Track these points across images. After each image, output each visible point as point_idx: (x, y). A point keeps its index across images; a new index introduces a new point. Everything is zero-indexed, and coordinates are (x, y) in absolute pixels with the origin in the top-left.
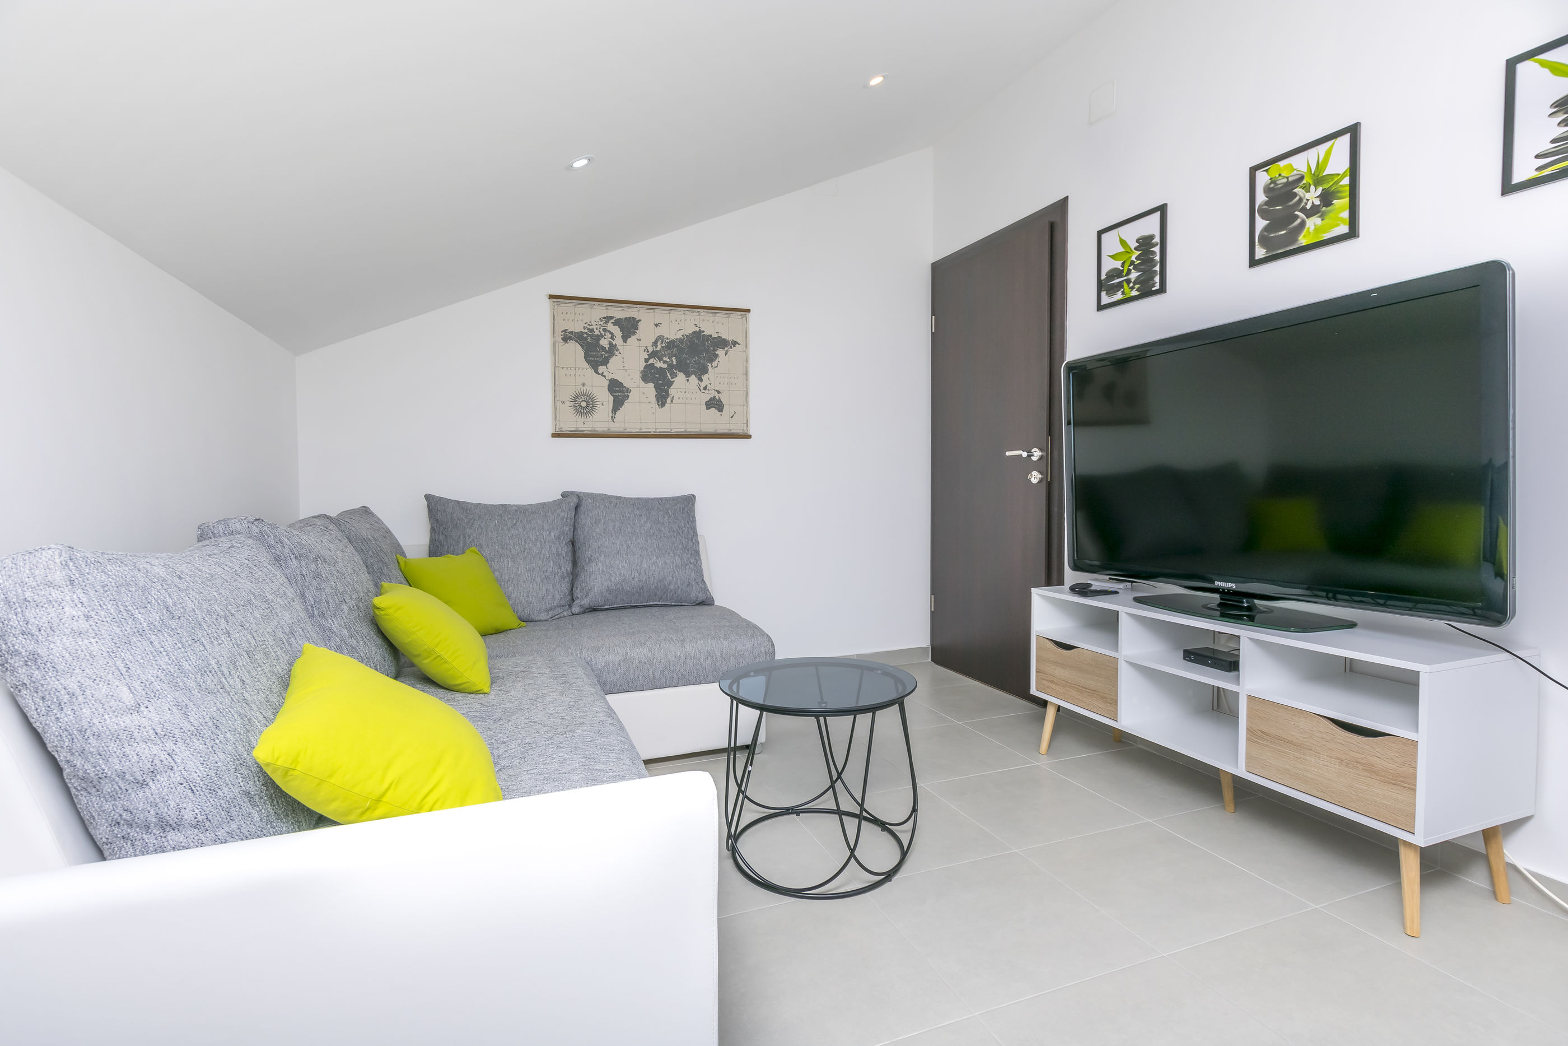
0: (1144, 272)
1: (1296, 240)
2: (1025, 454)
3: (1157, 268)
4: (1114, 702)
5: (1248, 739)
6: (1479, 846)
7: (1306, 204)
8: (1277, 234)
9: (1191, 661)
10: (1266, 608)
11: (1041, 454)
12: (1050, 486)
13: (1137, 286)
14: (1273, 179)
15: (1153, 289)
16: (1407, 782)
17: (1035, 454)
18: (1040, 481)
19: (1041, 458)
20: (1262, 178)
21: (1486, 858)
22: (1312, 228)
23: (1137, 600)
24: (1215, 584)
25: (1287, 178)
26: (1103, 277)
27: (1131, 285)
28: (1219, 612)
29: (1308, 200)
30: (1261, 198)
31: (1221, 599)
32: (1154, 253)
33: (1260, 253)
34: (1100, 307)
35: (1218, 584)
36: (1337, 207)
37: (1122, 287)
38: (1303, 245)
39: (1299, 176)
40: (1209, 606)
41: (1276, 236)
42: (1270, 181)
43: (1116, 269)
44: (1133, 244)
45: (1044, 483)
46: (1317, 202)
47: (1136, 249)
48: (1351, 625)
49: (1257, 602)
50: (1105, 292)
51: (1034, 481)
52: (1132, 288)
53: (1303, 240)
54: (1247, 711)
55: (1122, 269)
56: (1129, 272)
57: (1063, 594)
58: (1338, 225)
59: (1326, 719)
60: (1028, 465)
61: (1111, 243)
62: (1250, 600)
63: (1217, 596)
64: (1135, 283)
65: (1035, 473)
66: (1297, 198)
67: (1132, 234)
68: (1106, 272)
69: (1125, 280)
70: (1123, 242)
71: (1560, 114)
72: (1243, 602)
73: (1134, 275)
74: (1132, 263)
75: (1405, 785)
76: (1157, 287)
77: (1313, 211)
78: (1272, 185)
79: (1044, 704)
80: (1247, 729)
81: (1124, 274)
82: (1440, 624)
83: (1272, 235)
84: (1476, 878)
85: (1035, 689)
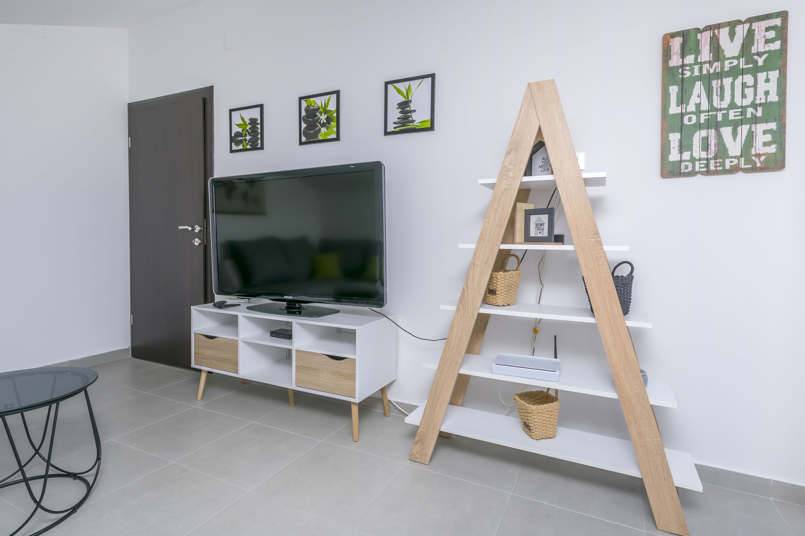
0: (253, 136)
1: (317, 137)
2: (190, 229)
3: (259, 136)
4: (236, 364)
5: (296, 371)
6: (379, 396)
7: (321, 121)
8: (310, 132)
9: (273, 336)
10: (306, 307)
11: (200, 229)
12: (206, 248)
13: (250, 144)
14: (308, 106)
15: (258, 147)
16: (352, 377)
17: (197, 229)
18: (200, 244)
19: (200, 231)
20: (304, 104)
21: (382, 400)
22: (323, 133)
23: (249, 308)
24: (284, 297)
25: (314, 107)
26: (233, 135)
27: (247, 142)
28: (286, 311)
29: (322, 119)
30: (304, 113)
31: (287, 304)
32: (258, 128)
33: (304, 139)
34: (232, 151)
35: (285, 297)
36: (332, 125)
37: (243, 142)
38: (320, 139)
39: (317, 107)
40: (281, 308)
41: (309, 133)
42: (307, 106)
43: (239, 132)
44: (248, 121)
45: (202, 246)
46: (325, 121)
47: (249, 124)
48: (337, 311)
49: (302, 304)
50: (234, 143)
51: (196, 244)
52: (248, 144)
53: (320, 137)
54: (296, 357)
55: (242, 132)
56: (246, 135)
57: (209, 308)
58: (333, 134)
59: (326, 356)
60: (192, 235)
61: (236, 117)
62: (299, 304)
63: (285, 303)
64: (249, 141)
65: (196, 240)
66: (317, 117)
67: (248, 115)
68: (234, 132)
69: (244, 139)
70: (242, 119)
71: (399, 108)
72: (296, 305)
73: (248, 137)
74: (247, 131)
75: (352, 378)
76: (259, 146)
77: (323, 125)
78: (308, 108)
79: (200, 371)
80: (296, 366)
81: (244, 135)
82: (367, 308)
83: (308, 132)
84: (379, 410)
85: (194, 364)
